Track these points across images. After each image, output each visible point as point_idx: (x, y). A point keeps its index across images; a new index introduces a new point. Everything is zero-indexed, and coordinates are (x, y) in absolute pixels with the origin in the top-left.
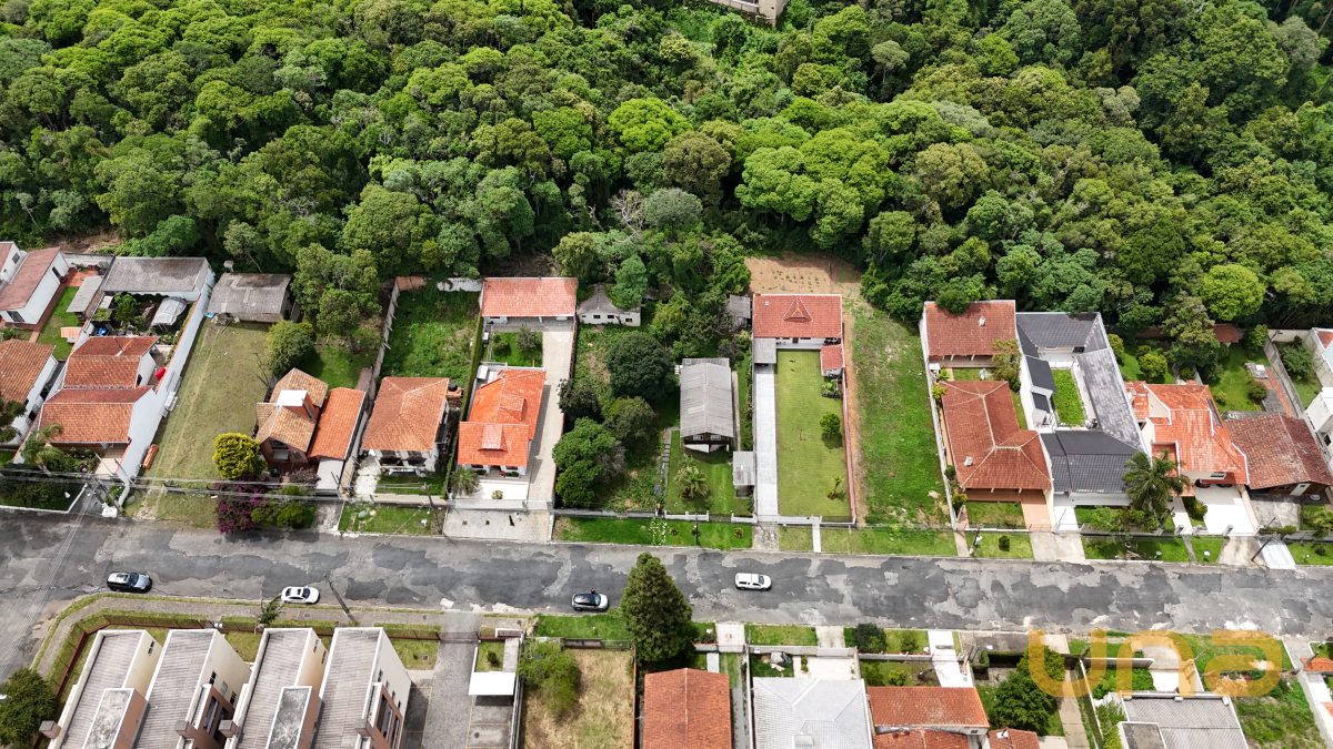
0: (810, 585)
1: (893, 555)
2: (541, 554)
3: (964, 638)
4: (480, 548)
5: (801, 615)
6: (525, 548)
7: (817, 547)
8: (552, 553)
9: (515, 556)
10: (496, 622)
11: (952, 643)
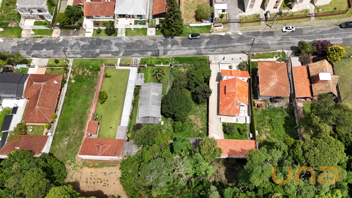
0: (124, 47)
1: (95, 58)
2: (212, 51)
3: (82, 35)
4: (233, 51)
5: (129, 39)
6: (218, 53)
7: (119, 59)
8: (208, 52)
9: (221, 50)
10: (223, 30)
11: (86, 33)
